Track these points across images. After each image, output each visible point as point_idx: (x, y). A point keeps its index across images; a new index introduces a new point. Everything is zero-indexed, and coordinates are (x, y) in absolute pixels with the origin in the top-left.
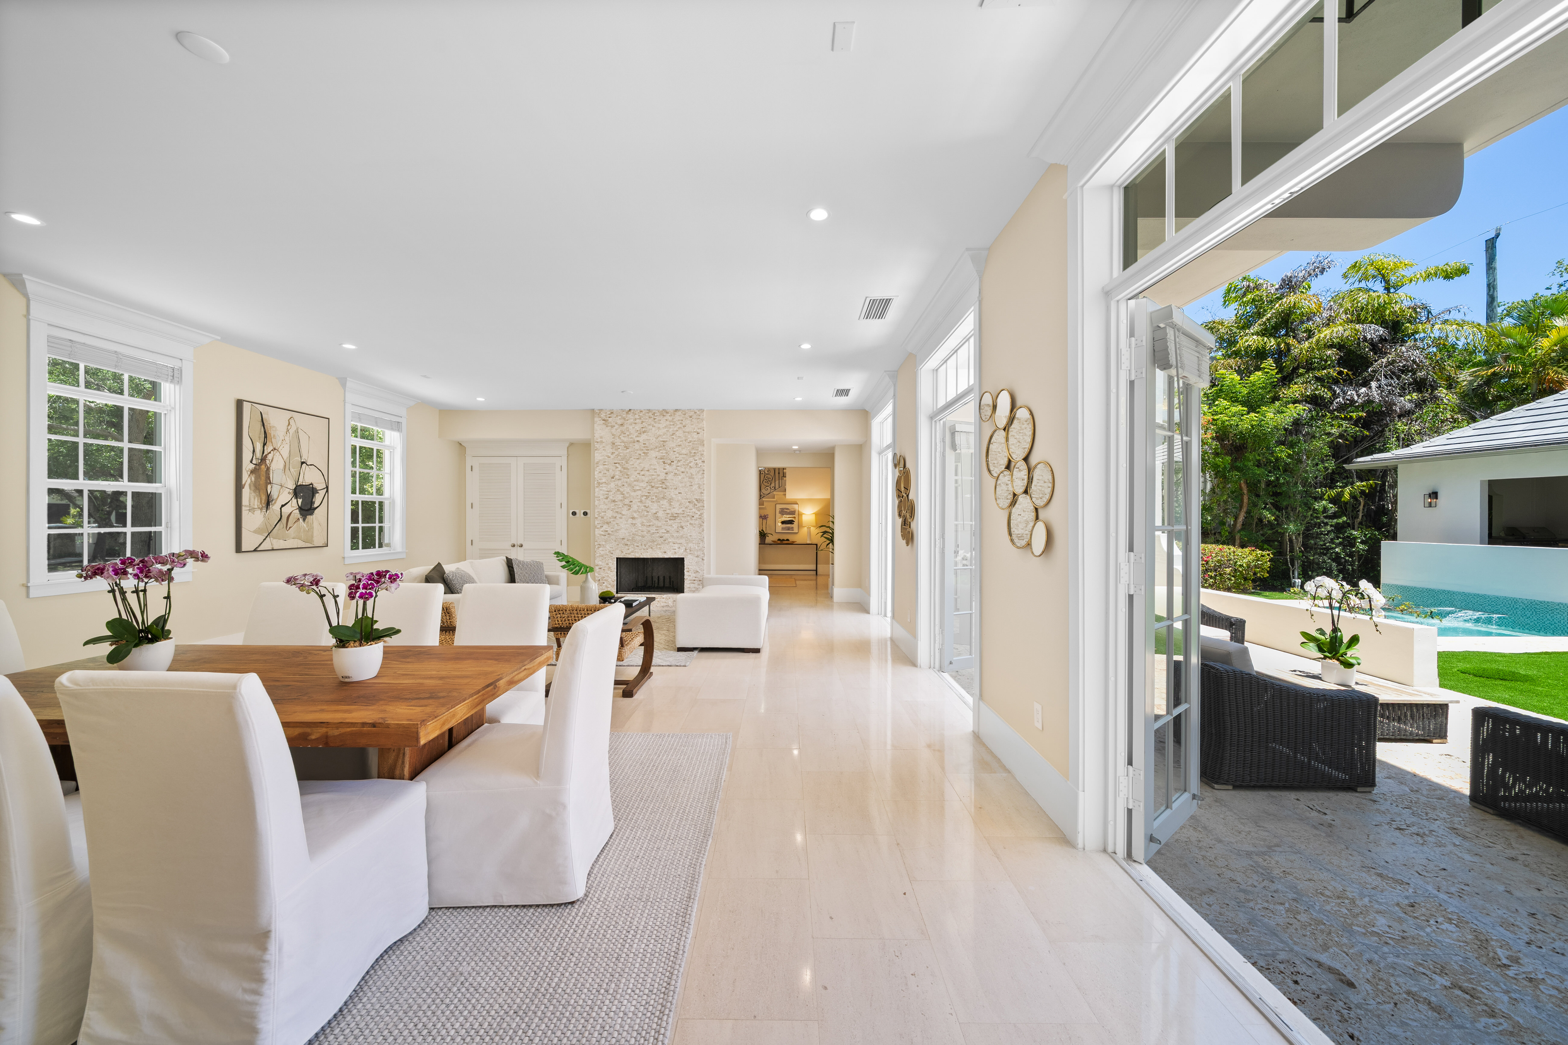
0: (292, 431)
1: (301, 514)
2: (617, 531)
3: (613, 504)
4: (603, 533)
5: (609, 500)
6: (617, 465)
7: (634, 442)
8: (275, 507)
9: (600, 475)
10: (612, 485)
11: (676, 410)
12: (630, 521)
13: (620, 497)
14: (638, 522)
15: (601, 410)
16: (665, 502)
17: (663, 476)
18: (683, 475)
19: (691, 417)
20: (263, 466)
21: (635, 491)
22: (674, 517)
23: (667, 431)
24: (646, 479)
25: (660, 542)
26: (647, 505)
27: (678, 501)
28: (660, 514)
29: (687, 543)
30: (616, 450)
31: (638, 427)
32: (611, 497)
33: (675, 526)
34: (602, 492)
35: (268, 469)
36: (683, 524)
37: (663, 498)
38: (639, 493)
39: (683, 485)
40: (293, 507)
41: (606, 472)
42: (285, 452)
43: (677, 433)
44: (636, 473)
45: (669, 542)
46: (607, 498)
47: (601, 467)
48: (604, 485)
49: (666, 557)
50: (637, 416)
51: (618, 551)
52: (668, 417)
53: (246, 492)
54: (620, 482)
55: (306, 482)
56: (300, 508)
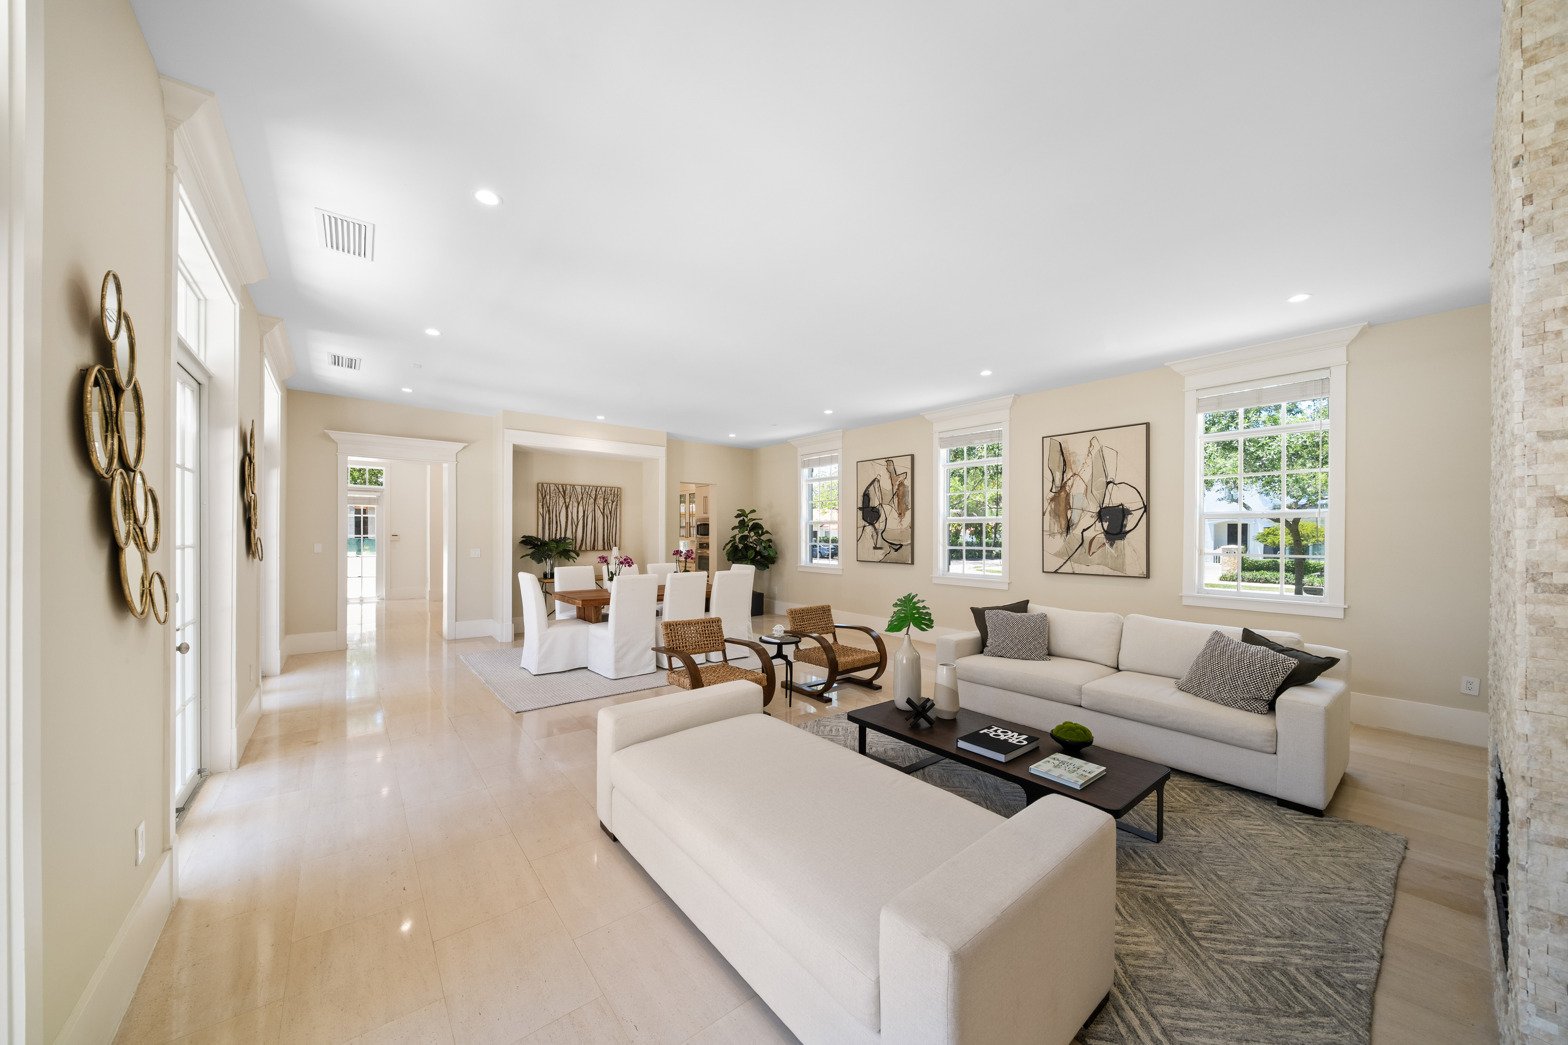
1: (1107, 538)
8: (1076, 532)
20: (1063, 493)
35: (1068, 495)
40: (1097, 531)
42: (1086, 475)
53: (1046, 519)
55: (1115, 502)
56: (1107, 533)
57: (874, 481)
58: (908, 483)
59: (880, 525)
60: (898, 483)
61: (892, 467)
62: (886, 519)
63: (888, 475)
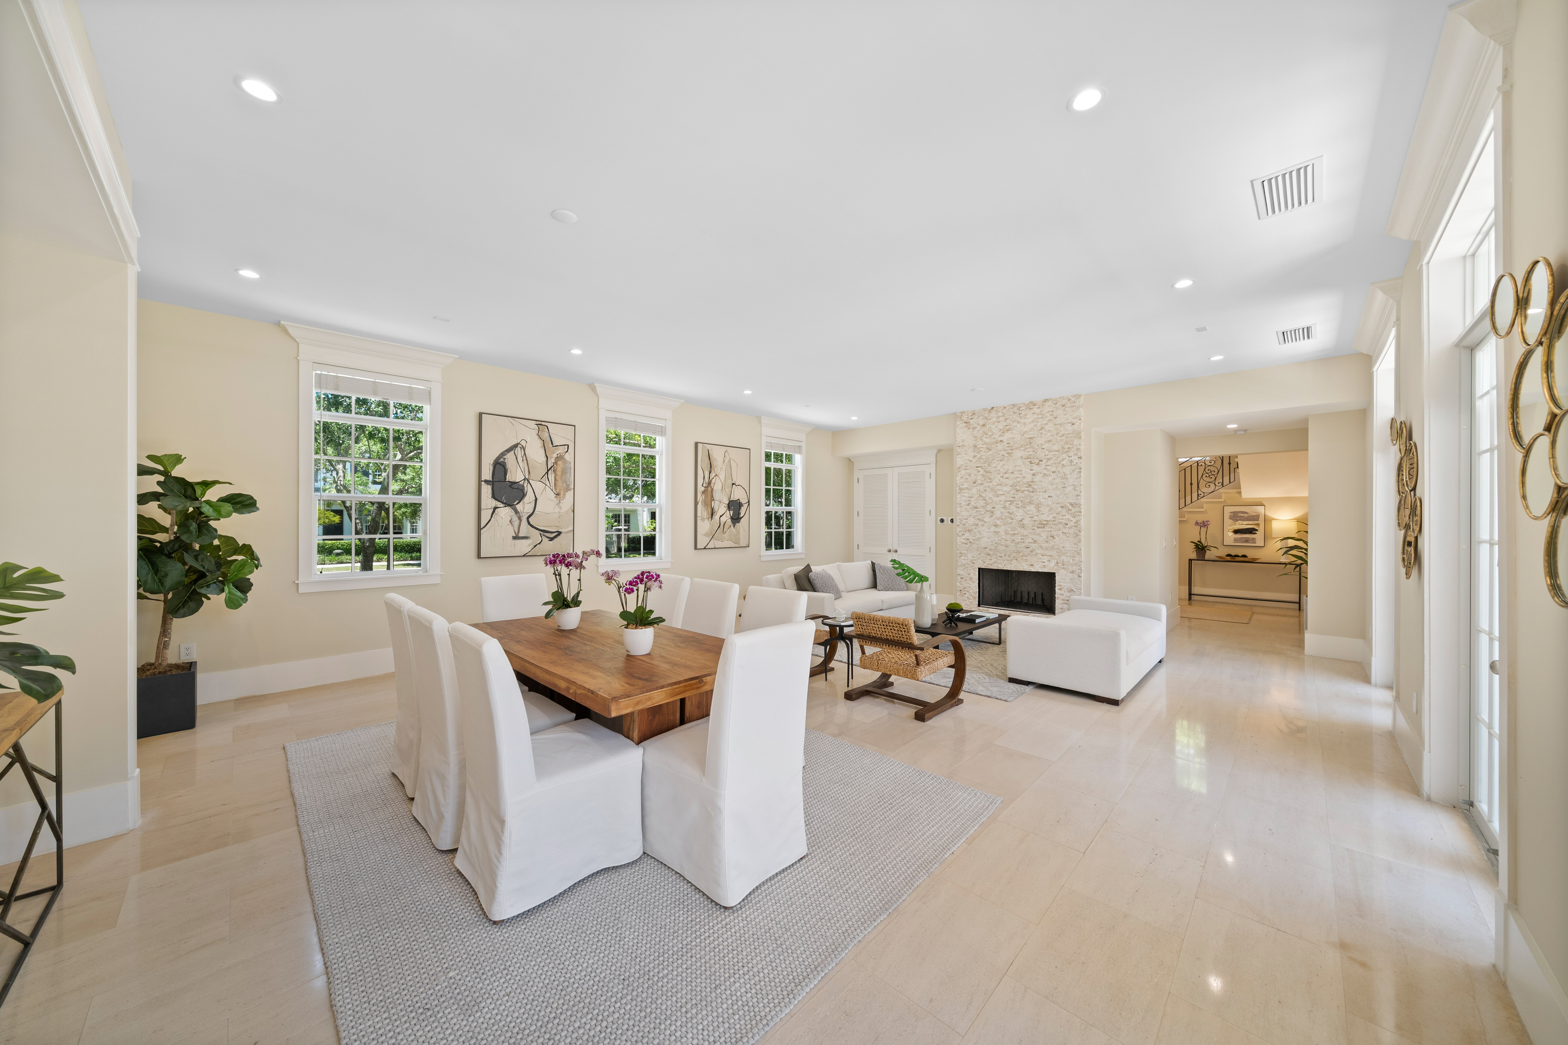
0: (726, 461)
1: (732, 522)
2: (978, 539)
3: (975, 510)
4: (964, 541)
5: (970, 506)
6: (979, 469)
7: (997, 443)
8: (716, 517)
9: (962, 480)
10: (974, 491)
11: (1046, 400)
12: (993, 529)
13: (982, 503)
14: (1002, 530)
15: (963, 413)
16: (1032, 508)
17: (1029, 478)
18: (1053, 475)
19: (1063, 406)
20: (709, 488)
21: (998, 496)
22: (1043, 525)
23: (1035, 426)
24: (1011, 483)
25: (1026, 553)
26: (1011, 511)
27: (1048, 506)
28: (1027, 521)
29: (1059, 556)
30: (978, 452)
31: (1000, 426)
32: (972, 503)
33: (1044, 535)
34: (964, 498)
35: (712, 490)
36: (1054, 533)
37: (1030, 503)
38: (1003, 498)
39: (1054, 486)
40: (727, 518)
41: (967, 477)
42: (722, 477)
43: (1047, 428)
44: (999, 476)
45: (1037, 554)
46: (968, 505)
47: (963, 472)
48: (966, 491)
49: (1033, 570)
50: (1000, 414)
51: (980, 561)
52: (1036, 410)
53: (700, 506)
54: (982, 487)
55: (736, 498)
56: (732, 518)
57: (516, 446)
58: (569, 457)
59: (524, 506)
60: (555, 455)
61: (547, 434)
62: (536, 500)
63: (539, 443)
